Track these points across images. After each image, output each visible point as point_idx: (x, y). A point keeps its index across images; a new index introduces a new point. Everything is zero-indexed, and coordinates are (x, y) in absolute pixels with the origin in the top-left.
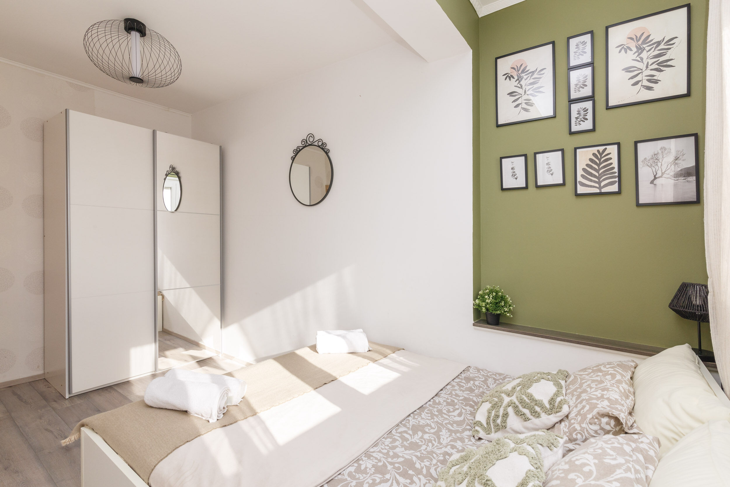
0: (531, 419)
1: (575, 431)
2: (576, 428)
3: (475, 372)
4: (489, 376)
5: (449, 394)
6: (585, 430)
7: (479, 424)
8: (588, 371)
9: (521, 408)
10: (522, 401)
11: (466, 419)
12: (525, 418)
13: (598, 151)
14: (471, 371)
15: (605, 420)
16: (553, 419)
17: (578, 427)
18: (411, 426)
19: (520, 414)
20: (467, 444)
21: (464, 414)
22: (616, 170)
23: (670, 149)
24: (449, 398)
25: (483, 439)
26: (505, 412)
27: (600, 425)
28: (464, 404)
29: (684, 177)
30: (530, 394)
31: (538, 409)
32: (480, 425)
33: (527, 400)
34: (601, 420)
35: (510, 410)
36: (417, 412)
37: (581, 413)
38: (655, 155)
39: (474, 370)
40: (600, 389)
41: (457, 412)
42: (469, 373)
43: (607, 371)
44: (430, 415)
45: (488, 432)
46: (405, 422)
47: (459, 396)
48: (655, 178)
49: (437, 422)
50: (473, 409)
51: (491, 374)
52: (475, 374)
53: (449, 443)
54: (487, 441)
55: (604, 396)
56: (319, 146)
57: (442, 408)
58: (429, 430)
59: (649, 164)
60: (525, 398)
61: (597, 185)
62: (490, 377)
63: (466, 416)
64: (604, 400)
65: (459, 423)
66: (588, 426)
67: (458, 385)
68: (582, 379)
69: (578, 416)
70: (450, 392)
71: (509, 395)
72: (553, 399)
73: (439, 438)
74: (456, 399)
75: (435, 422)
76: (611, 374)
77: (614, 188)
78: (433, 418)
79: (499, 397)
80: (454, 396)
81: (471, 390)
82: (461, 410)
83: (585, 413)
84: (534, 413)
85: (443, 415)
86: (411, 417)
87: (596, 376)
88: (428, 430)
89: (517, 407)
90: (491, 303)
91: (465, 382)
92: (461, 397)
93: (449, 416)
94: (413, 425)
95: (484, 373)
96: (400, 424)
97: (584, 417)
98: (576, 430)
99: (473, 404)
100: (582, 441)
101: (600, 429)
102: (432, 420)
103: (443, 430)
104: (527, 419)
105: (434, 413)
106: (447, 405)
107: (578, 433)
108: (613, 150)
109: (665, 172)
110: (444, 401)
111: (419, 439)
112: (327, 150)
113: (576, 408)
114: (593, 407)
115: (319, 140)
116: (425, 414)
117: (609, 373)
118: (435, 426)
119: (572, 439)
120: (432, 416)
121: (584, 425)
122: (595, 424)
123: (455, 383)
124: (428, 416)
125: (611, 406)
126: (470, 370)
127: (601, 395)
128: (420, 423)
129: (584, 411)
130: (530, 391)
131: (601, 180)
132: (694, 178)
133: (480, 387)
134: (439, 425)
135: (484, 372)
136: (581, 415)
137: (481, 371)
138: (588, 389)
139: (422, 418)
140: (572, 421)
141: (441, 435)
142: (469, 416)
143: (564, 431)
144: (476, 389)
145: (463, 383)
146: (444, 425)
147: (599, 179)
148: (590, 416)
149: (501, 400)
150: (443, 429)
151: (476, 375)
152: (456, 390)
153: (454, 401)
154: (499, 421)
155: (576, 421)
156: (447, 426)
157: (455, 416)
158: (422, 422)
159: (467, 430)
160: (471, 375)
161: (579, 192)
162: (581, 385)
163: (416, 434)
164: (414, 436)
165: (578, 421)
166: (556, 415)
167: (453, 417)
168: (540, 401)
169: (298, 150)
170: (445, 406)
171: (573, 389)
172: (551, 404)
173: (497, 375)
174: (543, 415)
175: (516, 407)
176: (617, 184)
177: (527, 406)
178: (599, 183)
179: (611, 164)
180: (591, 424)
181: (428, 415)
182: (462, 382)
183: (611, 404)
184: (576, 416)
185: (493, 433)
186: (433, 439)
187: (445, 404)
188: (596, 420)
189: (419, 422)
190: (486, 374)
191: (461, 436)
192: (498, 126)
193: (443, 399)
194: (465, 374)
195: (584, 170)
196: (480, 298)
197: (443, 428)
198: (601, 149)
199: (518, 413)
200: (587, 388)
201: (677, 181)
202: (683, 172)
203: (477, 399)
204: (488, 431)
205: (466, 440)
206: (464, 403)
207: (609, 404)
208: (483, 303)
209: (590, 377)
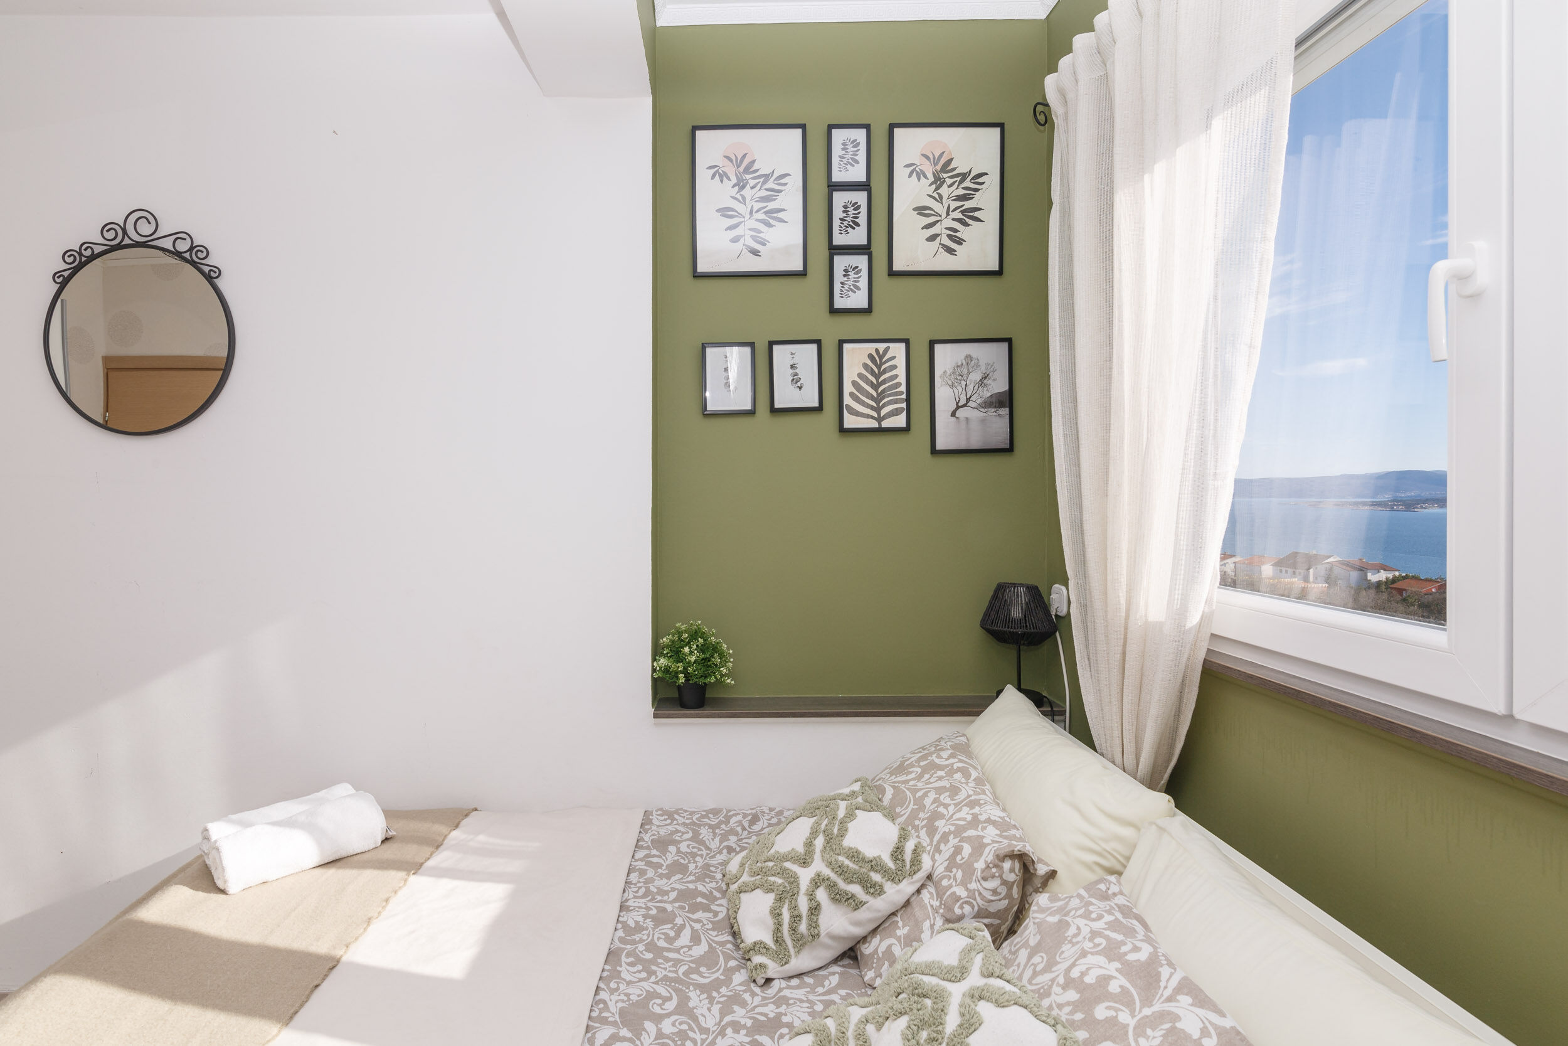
0: (868, 902)
1: (958, 901)
2: (958, 894)
3: (665, 822)
4: (697, 821)
5: (644, 896)
6: (977, 893)
7: (761, 949)
8: (912, 772)
9: (842, 885)
10: (841, 871)
11: (714, 945)
12: (856, 904)
13: (877, 351)
14: (655, 821)
15: (1007, 865)
16: (907, 887)
17: (961, 892)
18: (617, 1016)
19: (844, 900)
20: (753, 1005)
21: (704, 934)
22: (903, 388)
23: (978, 360)
24: (650, 904)
25: (774, 979)
26: (814, 903)
27: (1001, 876)
28: (687, 910)
29: (995, 407)
30: (855, 851)
31: (876, 877)
32: (764, 950)
33: (851, 865)
34: (1003, 867)
35: (821, 895)
36: (608, 971)
37: (959, 862)
38: (957, 366)
39: (662, 818)
40: (963, 806)
41: (687, 933)
42: (654, 828)
43: (948, 765)
44: (640, 967)
45: (784, 960)
46: (598, 1011)
47: (667, 893)
48: (958, 407)
49: (665, 978)
50: (712, 914)
51: (697, 816)
52: (667, 827)
53: (721, 1020)
54: (782, 978)
55: (979, 817)
56: (178, 254)
57: (651, 937)
58: (662, 1009)
59: (950, 382)
60: (847, 862)
61: (875, 414)
62: (701, 825)
63: (710, 936)
64: (987, 827)
65: (709, 960)
66: (981, 885)
67: (650, 864)
68: (914, 791)
69: (954, 870)
70: (643, 890)
71: (804, 863)
72: (898, 848)
73: (695, 1019)
74: (665, 902)
75: (661, 980)
76: (959, 770)
77: (900, 421)
78: (651, 973)
79: (784, 873)
80: (659, 898)
81: (678, 868)
82: (692, 928)
83: (967, 860)
84: (871, 887)
85: (665, 954)
86: (603, 989)
87: (937, 780)
88: (659, 1008)
89: (835, 884)
90: (695, 662)
91: (658, 853)
92: (670, 894)
93: (678, 951)
94: (622, 1012)
95: (684, 817)
96: (591, 1023)
97: (968, 869)
98: (959, 898)
99: (705, 901)
100: (972, 916)
101: (1001, 884)
102: (653, 979)
103: (690, 994)
104: (858, 905)
105: (644, 957)
106: (655, 927)
107: (963, 903)
108: (898, 351)
109: (970, 397)
110: (645, 917)
111: (656, 1042)
112: (211, 270)
113: (940, 854)
114: (979, 847)
115: (178, 236)
116: (627, 967)
117: (955, 767)
118: (666, 989)
119: (954, 917)
120: (648, 968)
121: (973, 886)
122: (993, 877)
123: (639, 863)
124: (639, 972)
125: (1004, 834)
126: (652, 820)
127: (971, 816)
128: (631, 997)
129: (963, 858)
130: (849, 841)
131: (881, 405)
132: (1007, 410)
133: (694, 855)
134: (673, 984)
135: (683, 815)
136: (959, 867)
137: (676, 816)
138: (941, 809)
139: (629, 983)
140: (945, 883)
141: (694, 1008)
142: (715, 933)
143: (932, 906)
144: (689, 862)
145: (654, 856)
146: (682, 977)
147: (878, 404)
148: (980, 865)
149: (794, 880)
150: (687, 991)
151: (671, 828)
152: (651, 880)
153: (664, 910)
154: (803, 927)
155: (952, 880)
156: (690, 979)
157: (690, 948)
158: (635, 993)
159: (733, 970)
160: (662, 832)
161: (847, 425)
162: (920, 802)
163: (643, 1032)
164: (639, 1039)
165: (958, 881)
166: (912, 880)
167: (686, 949)
168: (878, 859)
169: (88, 253)
170: (654, 929)
171: (909, 815)
172: (897, 859)
173: (710, 815)
174: (889, 887)
175: (832, 887)
176: (904, 414)
177: (855, 876)
178: (878, 410)
179: (896, 376)
180: (985, 879)
181: (635, 969)
182: (652, 854)
183: (1002, 832)
184: (948, 869)
185: (793, 956)
186: (685, 1027)
187: (649, 923)
188: (994, 870)
189: (627, 995)
190: (687, 819)
191: (730, 991)
192: (697, 276)
193: (639, 913)
194: (650, 834)
195: (854, 383)
196: (667, 653)
197: (688, 988)
198: (882, 347)
199: (839, 898)
200: (937, 807)
201: (985, 414)
202: (994, 400)
203: (704, 886)
204: (782, 957)
205: (747, 997)
206: (687, 906)
207: (998, 832)
208: (680, 665)
209: (927, 784)
